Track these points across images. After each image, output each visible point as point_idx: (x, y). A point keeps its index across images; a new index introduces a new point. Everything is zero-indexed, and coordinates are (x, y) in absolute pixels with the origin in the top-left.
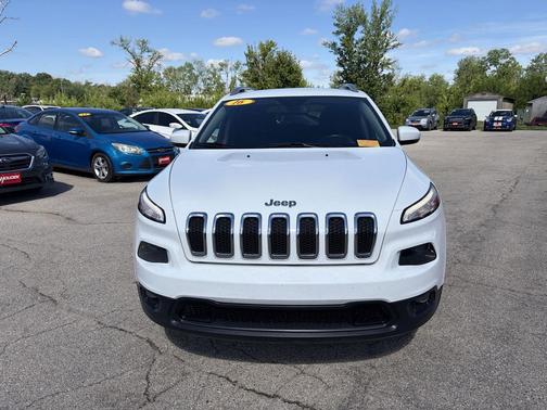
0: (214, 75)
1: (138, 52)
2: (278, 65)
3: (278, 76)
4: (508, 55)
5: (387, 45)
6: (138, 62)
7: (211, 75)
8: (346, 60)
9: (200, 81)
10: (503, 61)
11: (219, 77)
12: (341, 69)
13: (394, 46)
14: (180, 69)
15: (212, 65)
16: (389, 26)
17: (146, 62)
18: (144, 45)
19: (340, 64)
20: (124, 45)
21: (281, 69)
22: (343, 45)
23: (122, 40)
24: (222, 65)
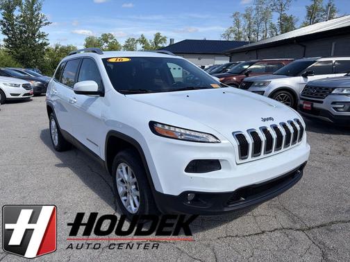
4: (112, 38)
5: (41, 22)
8: (9, 30)
10: (111, 41)
12: (6, 37)
13: (46, 24)
16: (39, 9)
19: (4, 33)
22: (5, 18)
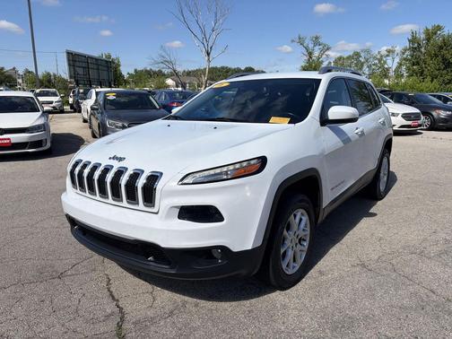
0: (380, 61)
1: (311, 46)
2: (441, 48)
3: (440, 58)
6: (310, 54)
7: (377, 61)
9: (365, 67)
11: (385, 62)
14: (349, 58)
15: (379, 52)
17: (316, 54)
18: (316, 41)
20: (301, 42)
21: (444, 52)
23: (300, 38)
24: (389, 51)
